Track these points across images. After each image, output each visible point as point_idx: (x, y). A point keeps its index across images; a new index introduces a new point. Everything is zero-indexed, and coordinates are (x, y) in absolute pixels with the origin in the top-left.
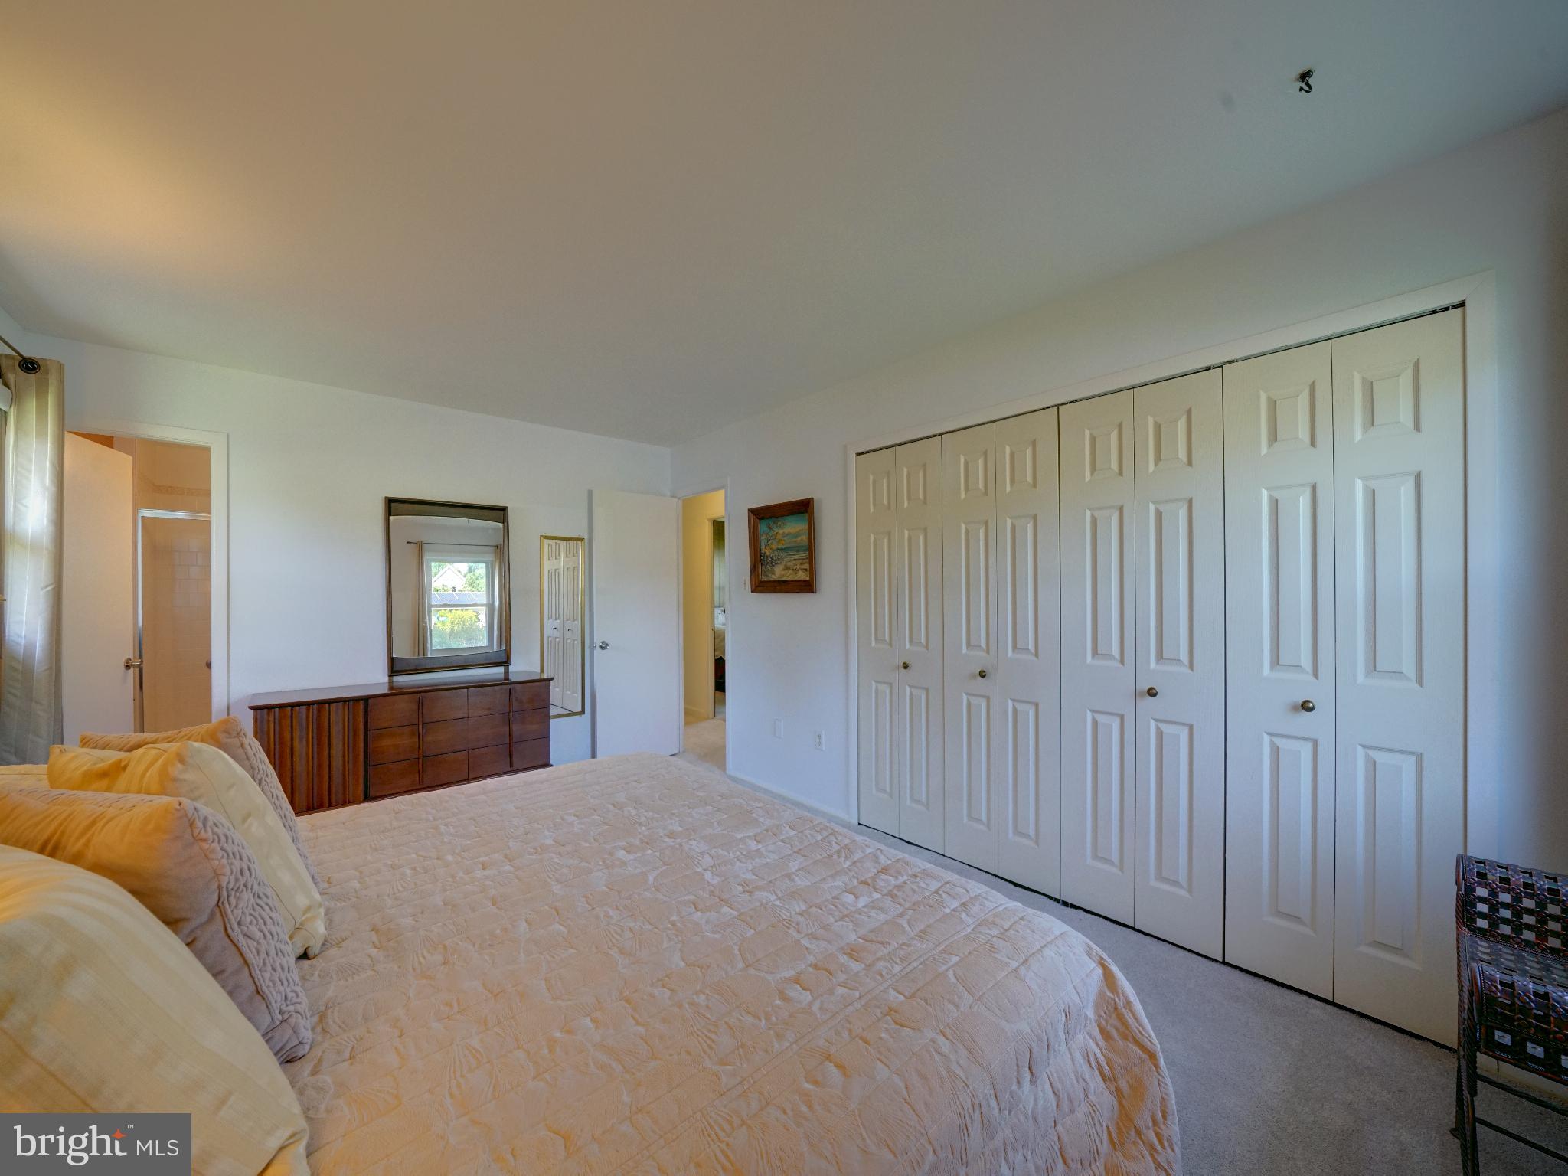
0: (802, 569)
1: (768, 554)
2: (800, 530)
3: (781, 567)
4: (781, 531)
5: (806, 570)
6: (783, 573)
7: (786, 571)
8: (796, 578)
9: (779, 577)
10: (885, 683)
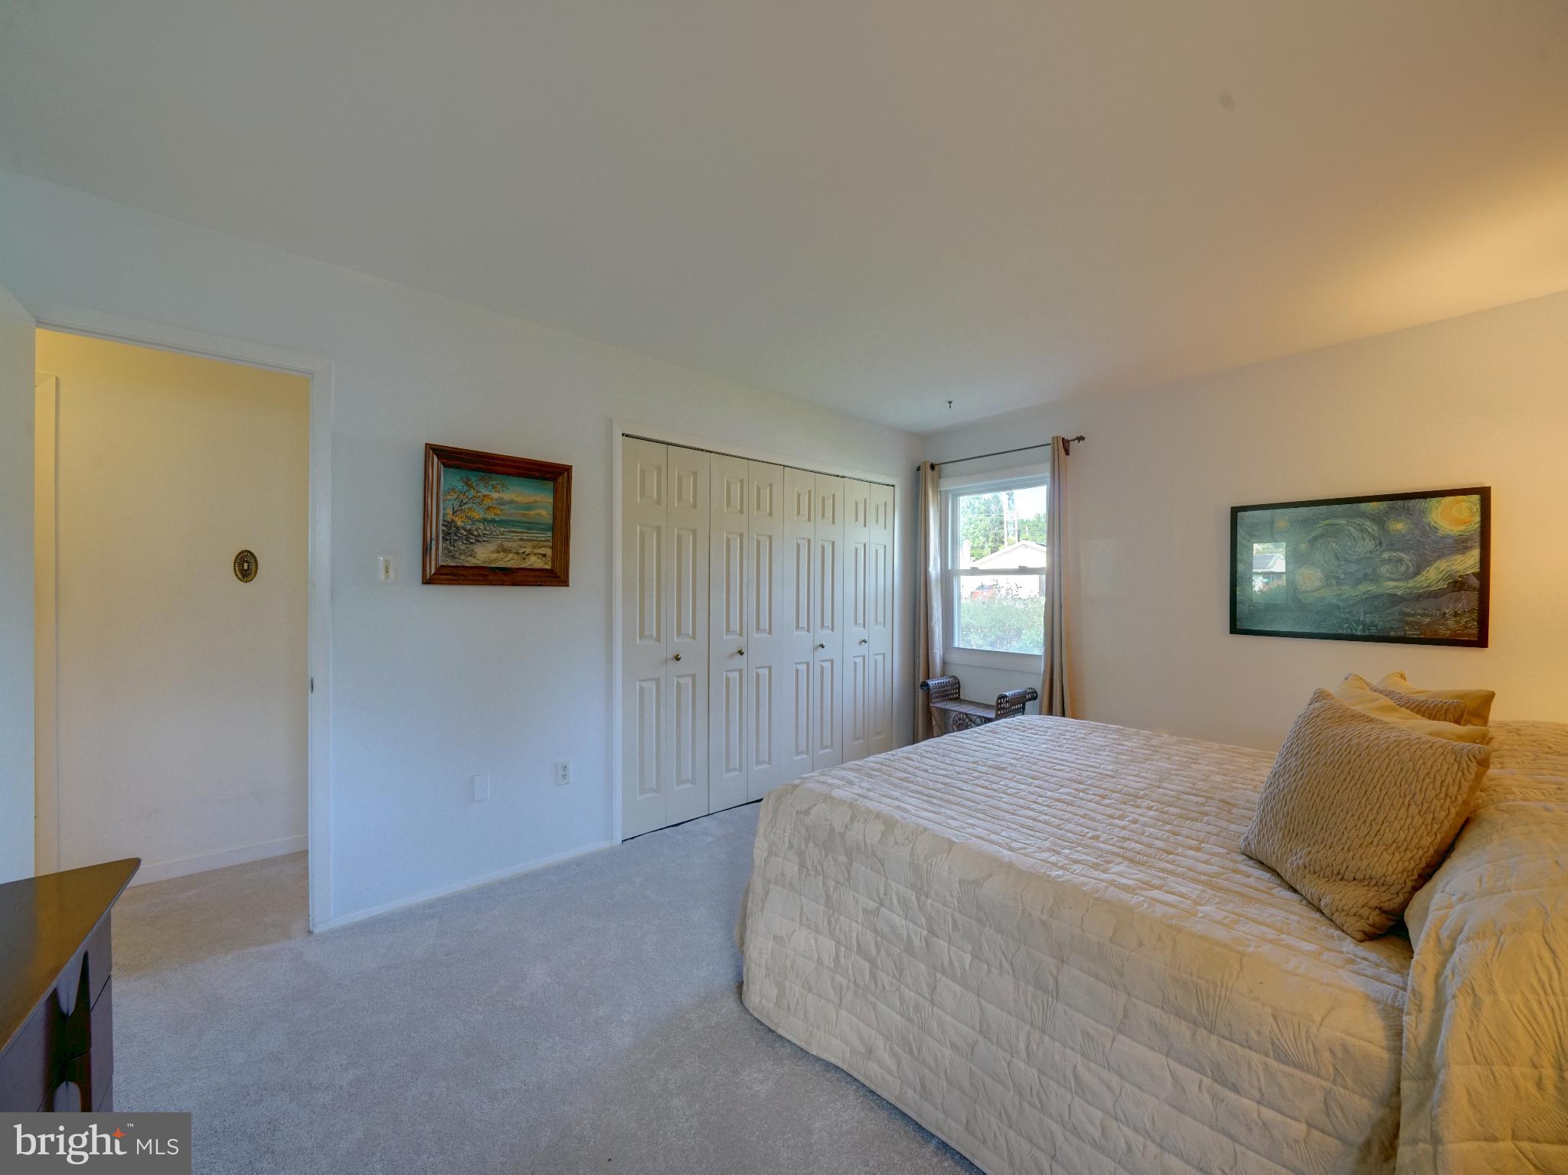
0: (535, 554)
1: (459, 523)
2: (536, 501)
3: (492, 547)
4: (495, 495)
5: (544, 555)
6: (495, 556)
7: (502, 554)
8: (525, 565)
9: (484, 562)
10: (650, 680)
